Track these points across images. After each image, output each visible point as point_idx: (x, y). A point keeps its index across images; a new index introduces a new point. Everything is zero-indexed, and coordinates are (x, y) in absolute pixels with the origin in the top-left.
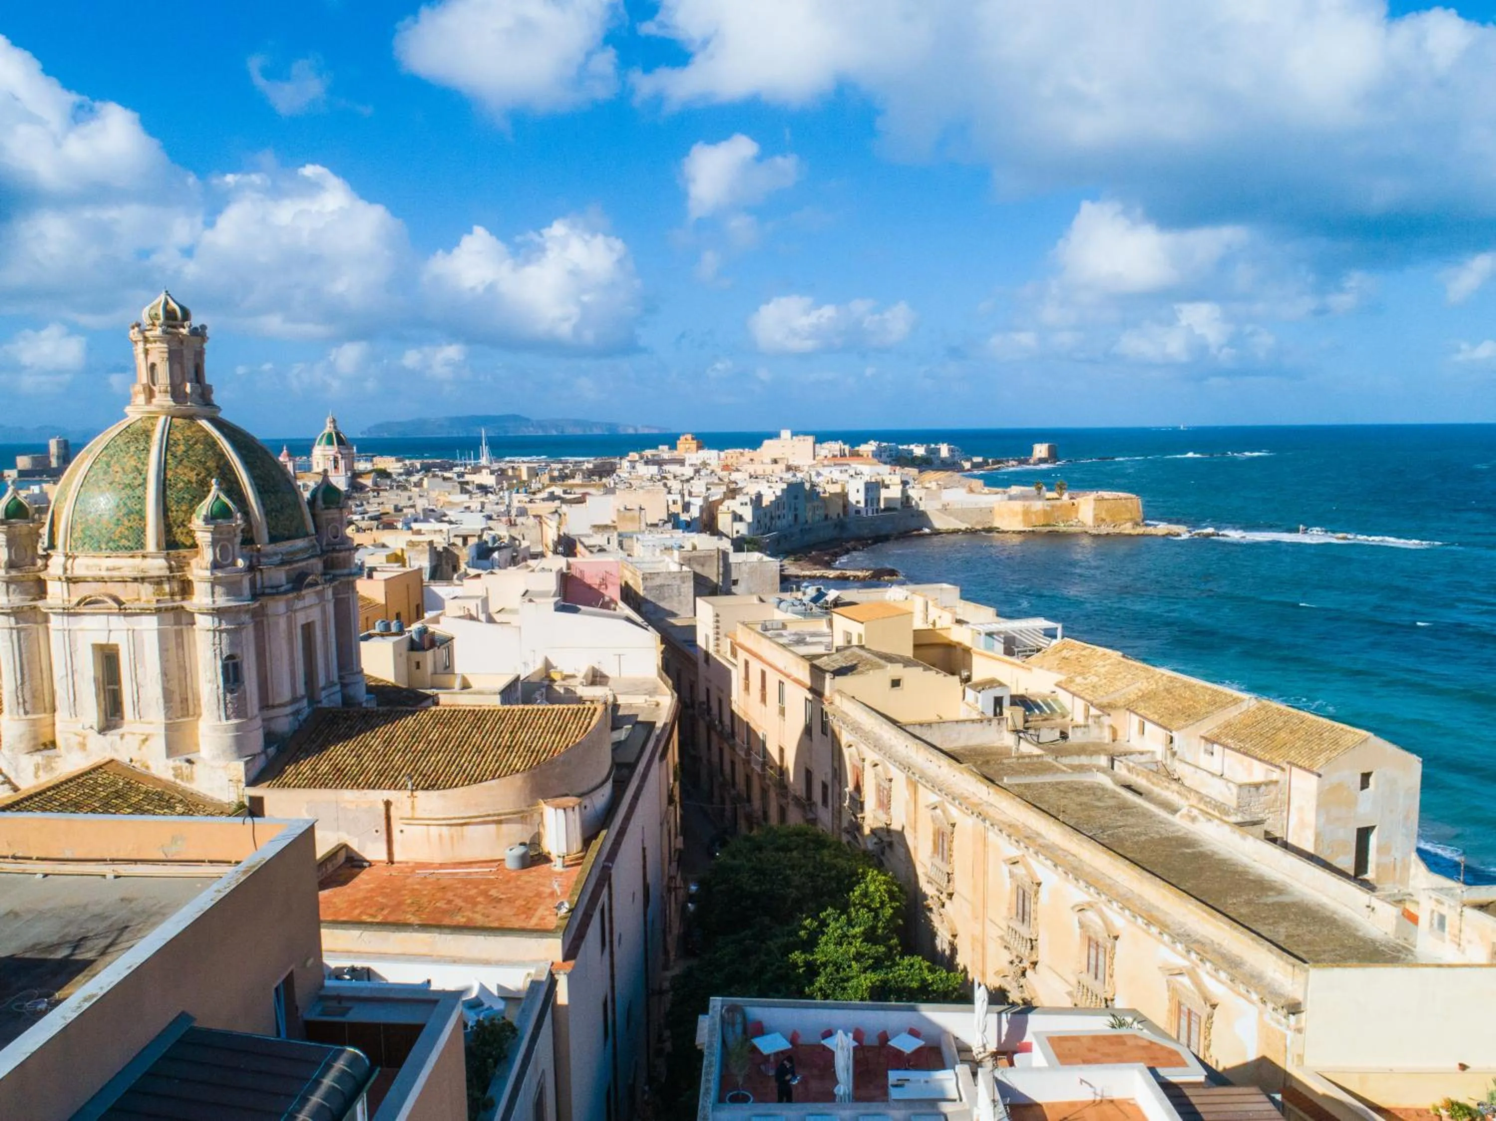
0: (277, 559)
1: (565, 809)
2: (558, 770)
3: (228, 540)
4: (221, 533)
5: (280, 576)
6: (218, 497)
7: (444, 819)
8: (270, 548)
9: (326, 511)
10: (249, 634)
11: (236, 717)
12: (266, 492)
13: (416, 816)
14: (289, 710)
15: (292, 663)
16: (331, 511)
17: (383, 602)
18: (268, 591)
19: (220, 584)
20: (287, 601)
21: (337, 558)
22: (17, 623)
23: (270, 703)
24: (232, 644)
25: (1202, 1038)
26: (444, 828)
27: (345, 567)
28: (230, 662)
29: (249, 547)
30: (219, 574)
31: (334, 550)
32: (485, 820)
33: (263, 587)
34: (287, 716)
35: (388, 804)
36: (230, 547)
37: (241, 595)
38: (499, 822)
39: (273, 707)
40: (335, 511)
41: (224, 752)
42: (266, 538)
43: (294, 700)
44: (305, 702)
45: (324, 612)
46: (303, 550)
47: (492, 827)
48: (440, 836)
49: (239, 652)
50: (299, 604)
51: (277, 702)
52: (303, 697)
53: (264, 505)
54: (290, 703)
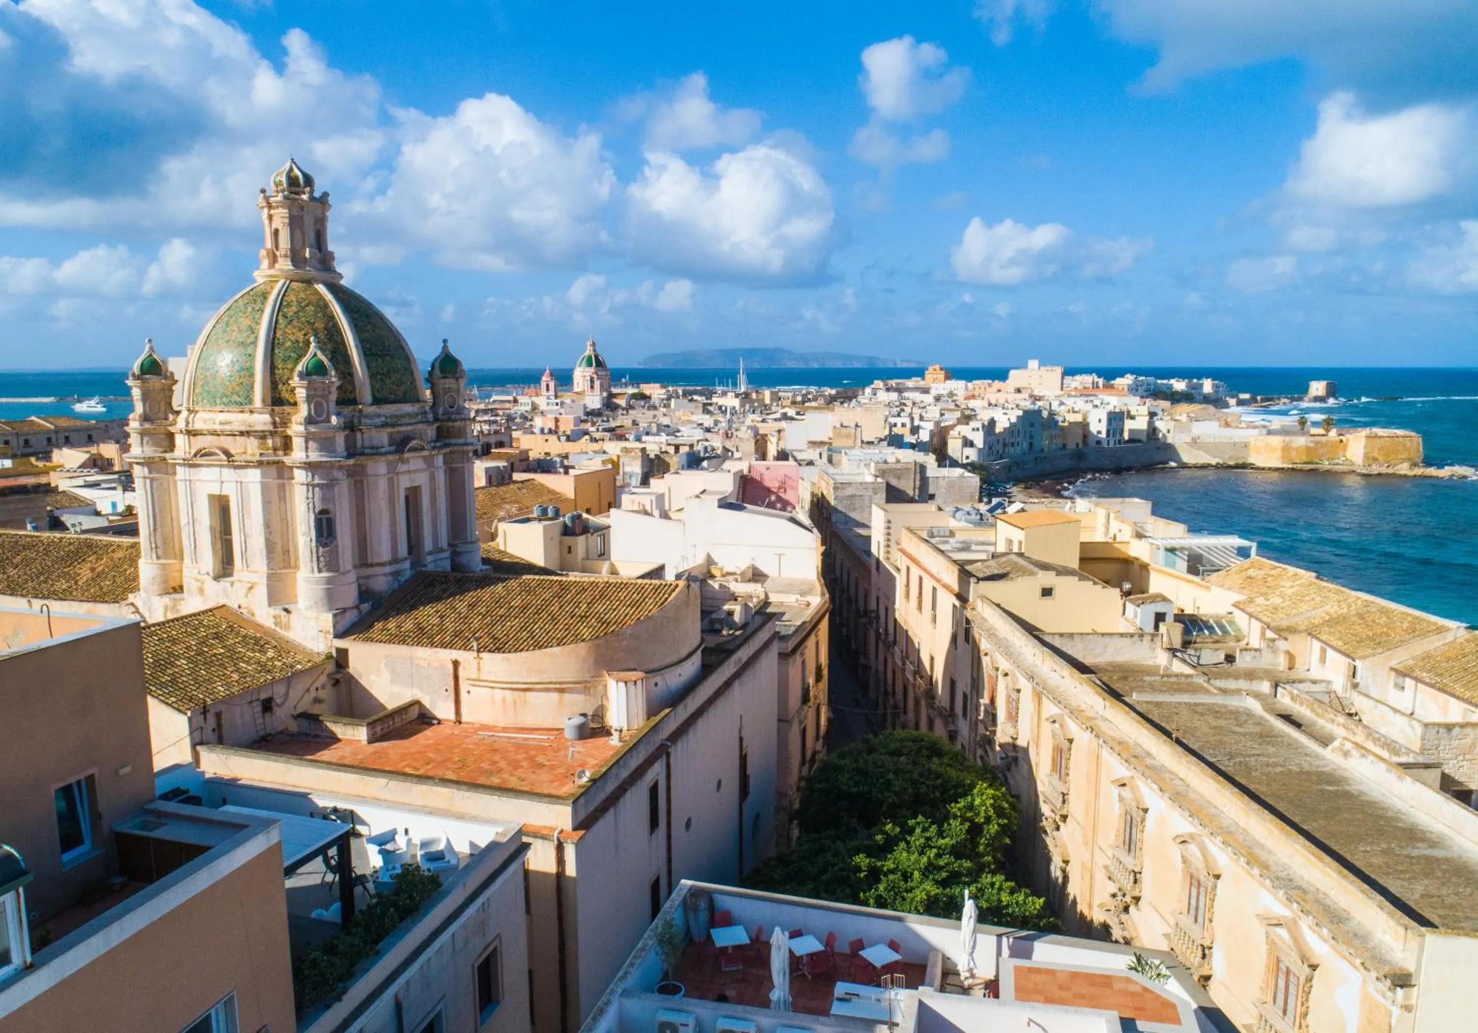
0: (378, 421)
1: (626, 683)
2: (625, 643)
3: (323, 397)
4: (315, 390)
5: (382, 438)
6: (315, 355)
7: (507, 683)
8: (372, 410)
9: (443, 381)
10: (344, 489)
11: (328, 570)
12: (372, 355)
13: (483, 678)
14: (387, 569)
15: (393, 523)
16: (447, 381)
17: (573, 497)
18: (366, 451)
19: (314, 439)
20: (389, 463)
21: (452, 427)
22: (150, 473)
23: (369, 561)
24: (324, 499)
25: (1299, 1004)
26: (508, 692)
27: (460, 437)
28: (324, 516)
29: (351, 408)
30: (313, 429)
31: (450, 419)
32: (547, 688)
33: (363, 447)
34: (385, 575)
35: (456, 664)
36: (325, 404)
37: (335, 451)
38: (562, 691)
39: (372, 565)
40: (451, 381)
41: (316, 603)
42: (368, 398)
43: (395, 561)
44: (407, 564)
45: (432, 478)
46: (409, 415)
47: (555, 696)
48: (504, 700)
49: (330, 507)
50: (403, 468)
51: (376, 561)
52: (405, 559)
53: (369, 367)
54: (390, 563)
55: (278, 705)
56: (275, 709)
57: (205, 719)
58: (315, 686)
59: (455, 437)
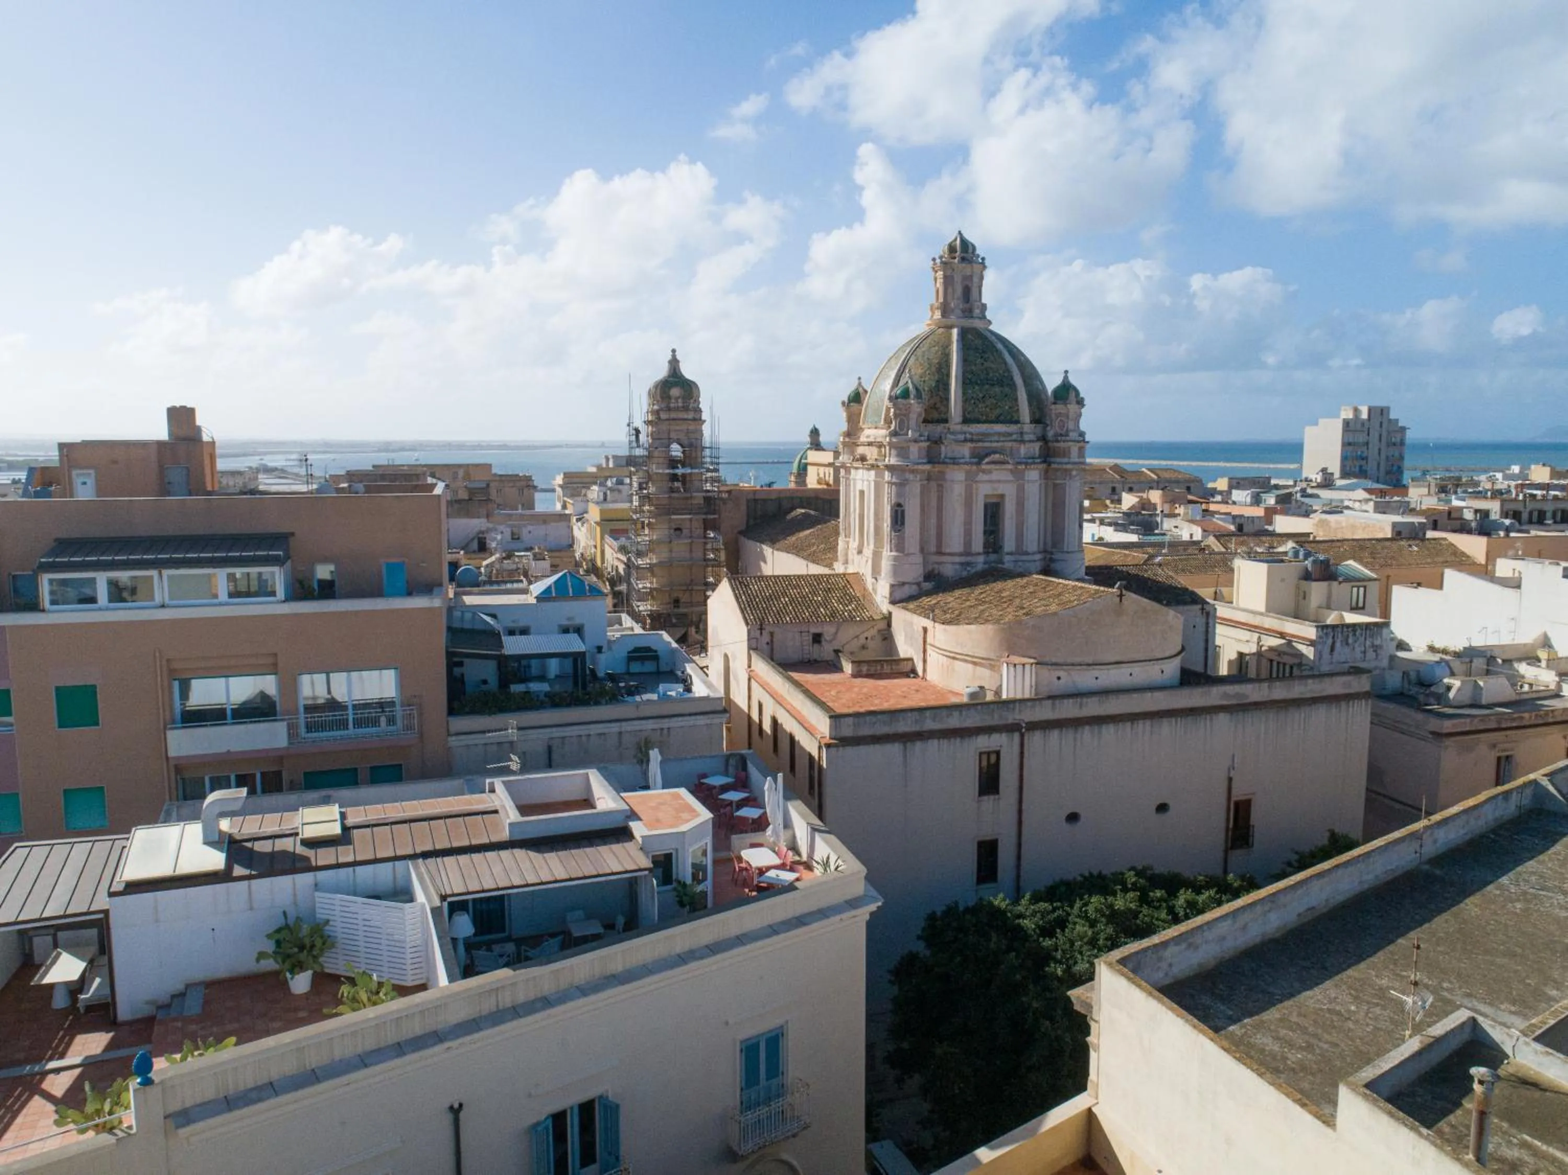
0: (962, 437)
3: (905, 415)
4: (900, 409)
5: (965, 451)
7: (948, 651)
8: (958, 428)
9: (1053, 407)
10: (915, 488)
11: (897, 551)
12: (971, 383)
14: (957, 559)
15: (968, 523)
16: (1057, 406)
18: (947, 460)
19: (896, 448)
20: (968, 473)
21: (1059, 448)
24: (899, 495)
26: (945, 658)
27: (1064, 456)
28: (899, 509)
29: (942, 425)
30: (894, 440)
31: (1057, 441)
33: (946, 458)
34: (953, 563)
35: (925, 630)
37: (908, 458)
39: (944, 554)
40: (1062, 406)
42: (959, 419)
43: (967, 553)
44: (981, 559)
45: (1021, 490)
46: (999, 434)
47: (970, 666)
48: (942, 664)
49: (901, 501)
50: (982, 477)
51: (948, 551)
52: (979, 554)
53: (964, 394)
54: (960, 555)
55: (826, 640)
56: (823, 643)
57: (761, 633)
58: (866, 635)
59: (1059, 456)
